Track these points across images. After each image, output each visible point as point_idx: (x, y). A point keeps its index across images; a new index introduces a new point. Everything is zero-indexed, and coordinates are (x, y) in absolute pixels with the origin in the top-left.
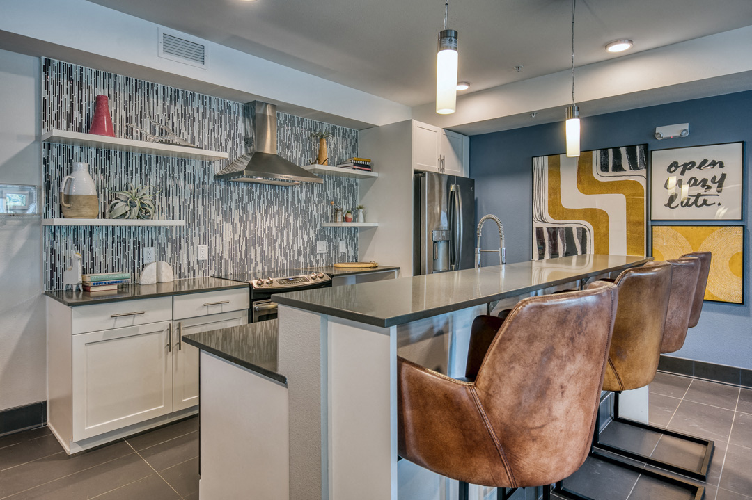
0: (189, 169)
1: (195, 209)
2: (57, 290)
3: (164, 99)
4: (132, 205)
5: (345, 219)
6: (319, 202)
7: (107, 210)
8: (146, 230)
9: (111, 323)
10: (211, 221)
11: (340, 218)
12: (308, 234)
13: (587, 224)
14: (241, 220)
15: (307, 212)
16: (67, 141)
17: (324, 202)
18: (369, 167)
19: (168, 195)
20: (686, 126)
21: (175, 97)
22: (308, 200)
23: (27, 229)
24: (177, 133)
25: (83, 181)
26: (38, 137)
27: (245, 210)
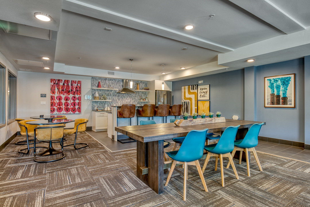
0: (113, 92)
1: (113, 98)
2: (93, 110)
3: (108, 80)
4: (103, 98)
5: (144, 100)
6: (138, 97)
7: (100, 99)
8: (106, 102)
9: (100, 114)
10: (116, 100)
11: (142, 100)
12: (135, 103)
13: (189, 101)
14: (122, 100)
15: (135, 99)
16: (95, 89)
17: (139, 97)
18: (148, 89)
19: (109, 96)
20: (202, 81)
21: (110, 80)
22: (135, 96)
23: (90, 101)
24: (110, 86)
25: (97, 95)
26: (91, 88)
27: (122, 98)
